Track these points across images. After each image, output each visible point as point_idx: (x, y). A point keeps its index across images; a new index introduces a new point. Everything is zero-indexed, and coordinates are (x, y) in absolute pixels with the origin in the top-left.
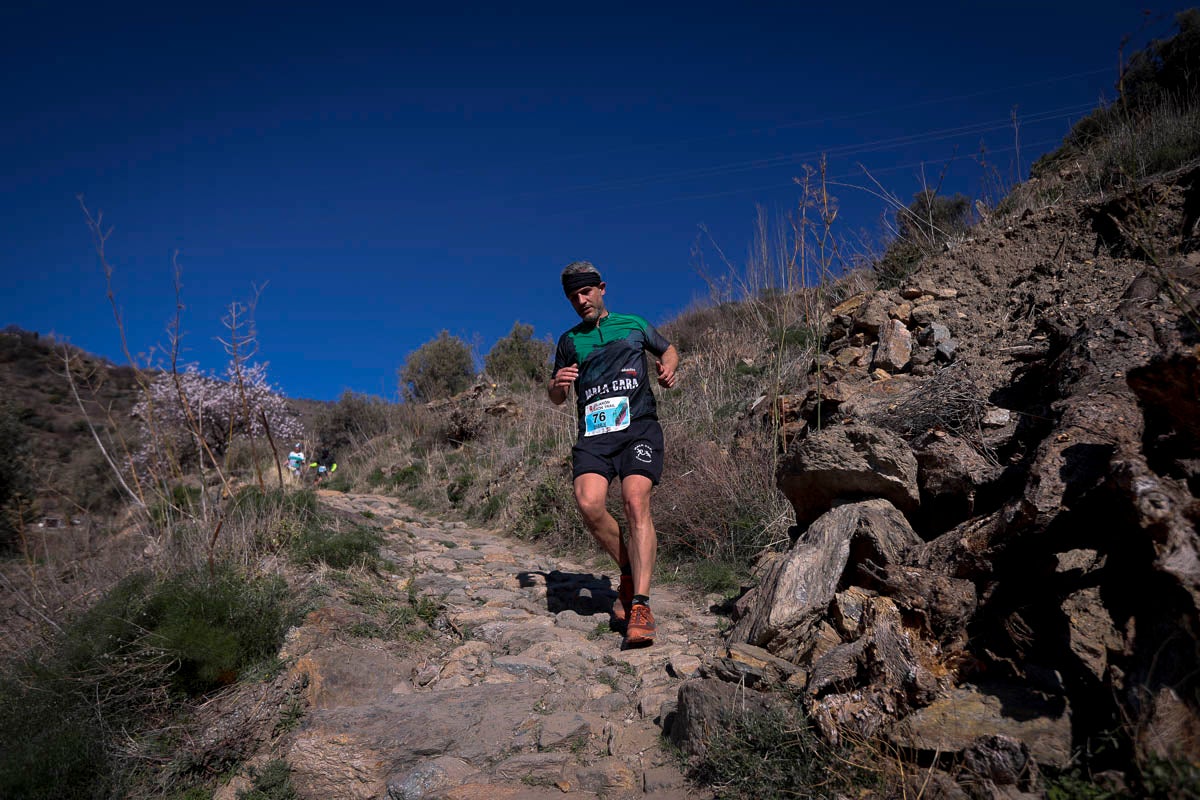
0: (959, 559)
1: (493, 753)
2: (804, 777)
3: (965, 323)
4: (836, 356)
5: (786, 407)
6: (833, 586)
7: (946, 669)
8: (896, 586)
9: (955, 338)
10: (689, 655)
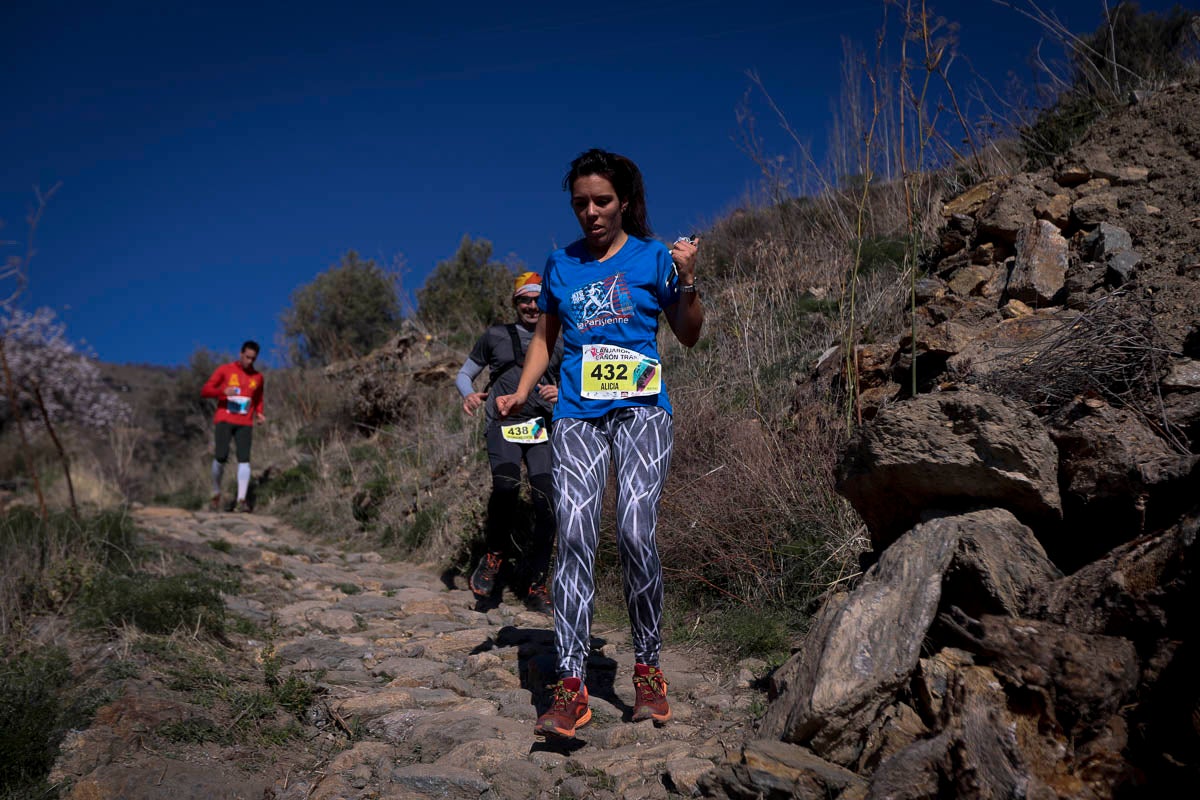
0: (1110, 604)
3: (1156, 221)
4: (950, 280)
5: (867, 363)
6: (914, 645)
7: (1080, 782)
8: (998, 650)
9: (1137, 248)
10: (700, 758)
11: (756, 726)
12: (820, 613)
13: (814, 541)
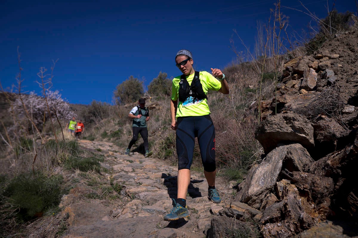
0: (326, 169)
3: (341, 69)
4: (286, 84)
6: (275, 179)
7: (318, 214)
8: (297, 180)
9: (336, 76)
10: (219, 206)
11: (234, 198)
12: (251, 169)
13: (249, 151)
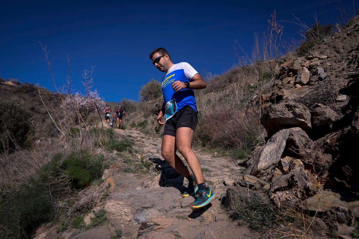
0: (326, 147)
1: (167, 208)
2: (269, 218)
3: (330, 67)
4: (282, 81)
5: (264, 98)
7: (320, 184)
8: (302, 155)
9: (326, 72)
11: (243, 173)
12: (255, 150)
13: (253, 135)
